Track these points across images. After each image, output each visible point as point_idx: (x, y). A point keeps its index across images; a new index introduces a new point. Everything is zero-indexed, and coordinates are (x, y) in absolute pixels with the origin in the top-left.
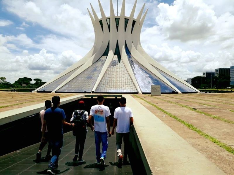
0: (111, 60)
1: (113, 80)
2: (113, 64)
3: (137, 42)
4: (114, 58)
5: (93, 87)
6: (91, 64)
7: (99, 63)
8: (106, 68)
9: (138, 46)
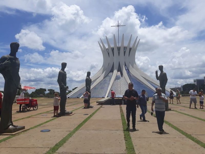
0: (116, 76)
1: (118, 89)
2: (117, 78)
3: (133, 62)
4: (118, 74)
5: (106, 94)
6: (103, 78)
7: (108, 78)
8: (113, 81)
9: (134, 65)
